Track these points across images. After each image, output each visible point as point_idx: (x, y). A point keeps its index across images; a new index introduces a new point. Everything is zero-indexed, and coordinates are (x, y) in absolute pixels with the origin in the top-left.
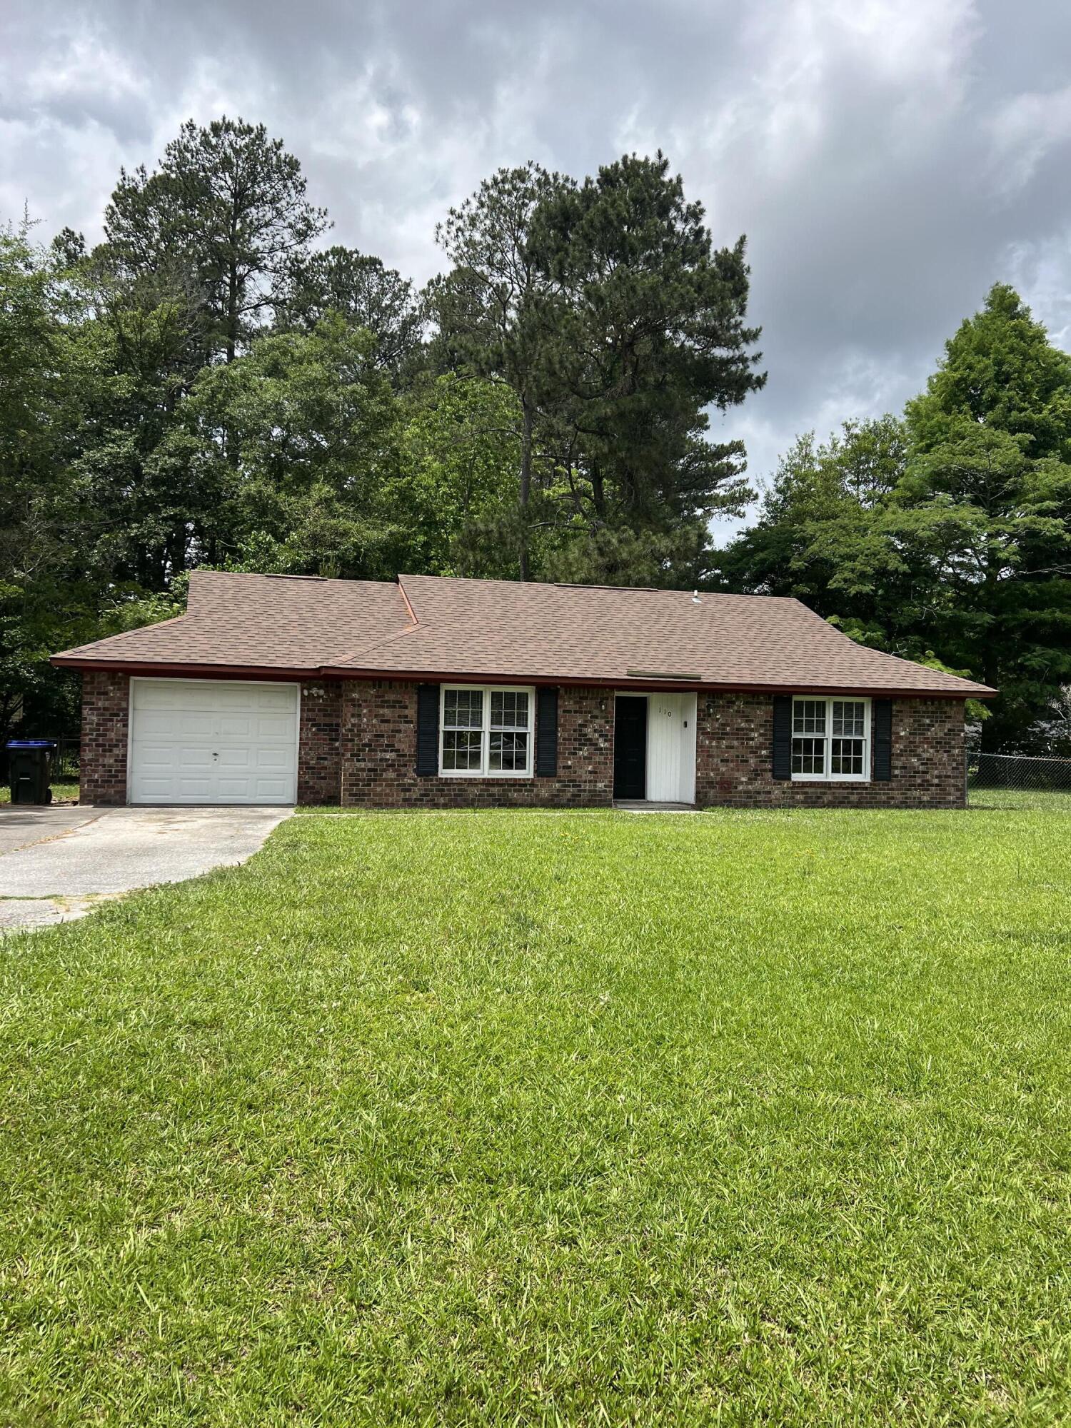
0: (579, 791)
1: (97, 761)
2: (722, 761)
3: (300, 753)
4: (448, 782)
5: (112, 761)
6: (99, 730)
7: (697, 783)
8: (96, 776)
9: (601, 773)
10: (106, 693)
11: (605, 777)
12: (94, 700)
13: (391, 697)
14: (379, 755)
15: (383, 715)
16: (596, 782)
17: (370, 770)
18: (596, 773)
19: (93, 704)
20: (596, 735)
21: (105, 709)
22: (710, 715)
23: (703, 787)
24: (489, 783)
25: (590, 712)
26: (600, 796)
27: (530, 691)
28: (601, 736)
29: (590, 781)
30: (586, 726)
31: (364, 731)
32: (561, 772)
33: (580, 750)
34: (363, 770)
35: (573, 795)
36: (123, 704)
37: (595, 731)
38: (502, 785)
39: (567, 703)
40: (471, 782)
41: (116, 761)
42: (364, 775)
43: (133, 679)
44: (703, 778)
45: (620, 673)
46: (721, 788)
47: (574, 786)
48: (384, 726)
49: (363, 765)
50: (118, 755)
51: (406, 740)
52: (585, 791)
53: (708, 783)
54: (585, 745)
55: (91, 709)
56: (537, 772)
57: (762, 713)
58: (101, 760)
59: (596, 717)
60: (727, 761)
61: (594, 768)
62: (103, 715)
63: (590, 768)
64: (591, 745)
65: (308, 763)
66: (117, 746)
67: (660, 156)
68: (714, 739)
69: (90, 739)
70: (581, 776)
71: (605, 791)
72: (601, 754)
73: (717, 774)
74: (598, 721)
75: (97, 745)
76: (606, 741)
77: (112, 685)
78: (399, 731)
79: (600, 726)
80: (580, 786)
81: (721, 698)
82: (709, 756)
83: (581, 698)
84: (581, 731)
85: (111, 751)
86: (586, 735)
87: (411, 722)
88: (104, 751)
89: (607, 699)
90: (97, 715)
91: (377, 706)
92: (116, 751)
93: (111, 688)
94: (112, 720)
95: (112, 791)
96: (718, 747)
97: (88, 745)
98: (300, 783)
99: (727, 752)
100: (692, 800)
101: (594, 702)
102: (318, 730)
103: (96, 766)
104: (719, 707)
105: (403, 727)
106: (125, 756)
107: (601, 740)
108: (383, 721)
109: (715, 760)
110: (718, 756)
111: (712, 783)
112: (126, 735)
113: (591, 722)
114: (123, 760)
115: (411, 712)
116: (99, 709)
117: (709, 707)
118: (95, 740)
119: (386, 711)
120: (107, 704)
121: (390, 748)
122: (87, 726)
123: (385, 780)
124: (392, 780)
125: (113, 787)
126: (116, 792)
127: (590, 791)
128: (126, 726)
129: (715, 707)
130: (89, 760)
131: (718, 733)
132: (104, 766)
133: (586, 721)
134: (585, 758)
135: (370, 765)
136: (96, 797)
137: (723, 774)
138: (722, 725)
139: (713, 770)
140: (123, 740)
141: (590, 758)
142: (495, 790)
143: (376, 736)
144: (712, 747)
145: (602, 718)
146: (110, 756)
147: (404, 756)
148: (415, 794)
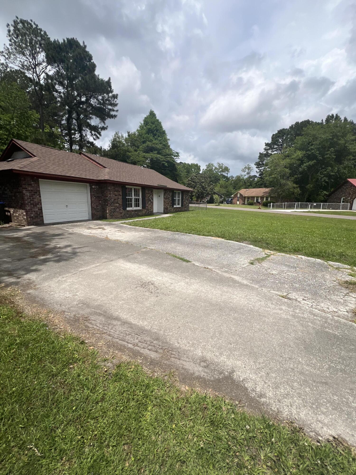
1: (32, 210)
2: (166, 204)
3: (91, 205)
4: (128, 211)
5: (37, 210)
6: (30, 198)
8: (32, 215)
9: (152, 207)
10: (31, 185)
12: (27, 187)
13: (116, 189)
14: (116, 205)
15: (115, 194)
16: (151, 209)
17: (114, 209)
19: (26, 188)
20: (151, 199)
21: (31, 190)
22: (165, 194)
23: (164, 209)
24: (135, 211)
25: (150, 193)
26: (152, 212)
27: (140, 188)
30: (149, 197)
31: (112, 198)
32: (146, 207)
33: (149, 202)
34: (112, 209)
35: (148, 213)
36: (38, 189)
38: (137, 211)
39: (147, 192)
40: (132, 211)
41: (39, 209)
42: (112, 210)
43: (40, 180)
44: (164, 207)
45: (156, 185)
46: (166, 210)
48: (116, 197)
49: (112, 208)
50: (39, 208)
51: (120, 201)
55: (26, 191)
56: (142, 207)
57: (171, 194)
58: (33, 209)
59: (151, 195)
62: (31, 193)
63: (150, 206)
65: (94, 208)
66: (38, 204)
67: (84, 43)
68: (165, 199)
69: (28, 202)
70: (149, 208)
72: (152, 203)
73: (166, 207)
75: (31, 204)
77: (33, 181)
78: (119, 198)
80: (149, 210)
81: (166, 190)
83: (148, 190)
85: (36, 206)
86: (149, 199)
87: (120, 196)
88: (33, 206)
90: (29, 193)
91: (114, 191)
92: (38, 206)
93: (33, 183)
94: (35, 195)
95: (39, 220)
97: (28, 204)
98: (92, 213)
99: (167, 202)
100: (163, 212)
101: (150, 191)
102: (96, 198)
103: (32, 212)
105: (119, 197)
106: (41, 207)
108: (116, 196)
112: (41, 200)
114: (41, 209)
115: (121, 193)
116: (29, 190)
118: (29, 202)
119: (116, 193)
120: (32, 189)
121: (117, 203)
122: (26, 197)
123: (117, 211)
124: (118, 211)
125: (39, 218)
126: (40, 220)
128: (40, 197)
129: (165, 192)
130: (29, 210)
132: (35, 211)
135: (114, 207)
136: (34, 222)
138: (166, 196)
140: (40, 202)
141: (150, 204)
142: (136, 212)
143: (115, 200)
144: (165, 201)
146: (36, 208)
147: (120, 205)
148: (122, 215)
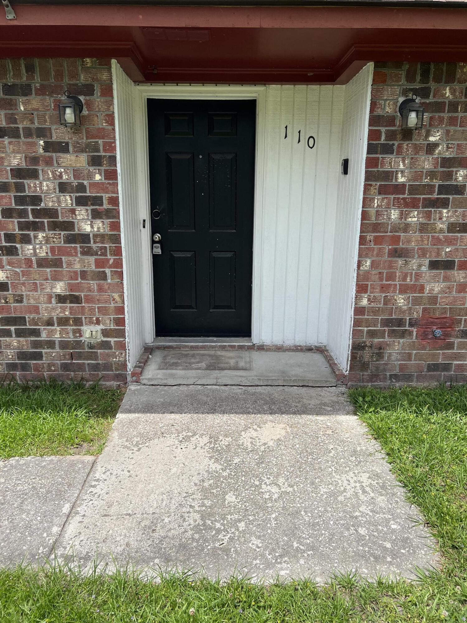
0: (36, 344)
2: (434, 265)
7: (357, 323)
9: (89, 300)
11: (103, 311)
16: (78, 322)
18: (76, 299)
20: (67, 200)
22: (407, 134)
23: (372, 334)
25: (41, 133)
26: (94, 356)
28: (81, 201)
29: (63, 322)
30: (34, 175)
33: (26, 240)
35: (22, 355)
37: (63, 188)
44: (375, 312)
46: (423, 336)
47: (19, 333)
52: (51, 344)
53: (387, 323)
54: (36, 227)
59: (63, 148)
60: (448, 265)
61: (71, 287)
63: (60, 288)
64: (55, 226)
68: (414, 204)
70: (36, 310)
71: (105, 345)
72: (87, 252)
73: (417, 301)
74: (69, 159)
76: (96, 215)
79: (77, 173)
80: (36, 333)
81: (451, 79)
82: (396, 253)
83: (9, 90)
84: (20, 187)
86: (36, 200)
89: (89, 90)
96: (423, 228)
99: (450, 242)
101: (49, 101)
104: (439, 107)
107: (82, 213)
109: (414, 263)
110: (423, 253)
111: (400, 322)
113: (49, 162)
117: (405, 108)
127: (64, 345)
129: (426, 107)
131: (430, 188)
133: (35, 160)
134: (42, 263)
137: (433, 299)
138: (446, 162)
139: (404, 290)
141: (57, 263)
144: (406, 228)
145: (81, 150)
